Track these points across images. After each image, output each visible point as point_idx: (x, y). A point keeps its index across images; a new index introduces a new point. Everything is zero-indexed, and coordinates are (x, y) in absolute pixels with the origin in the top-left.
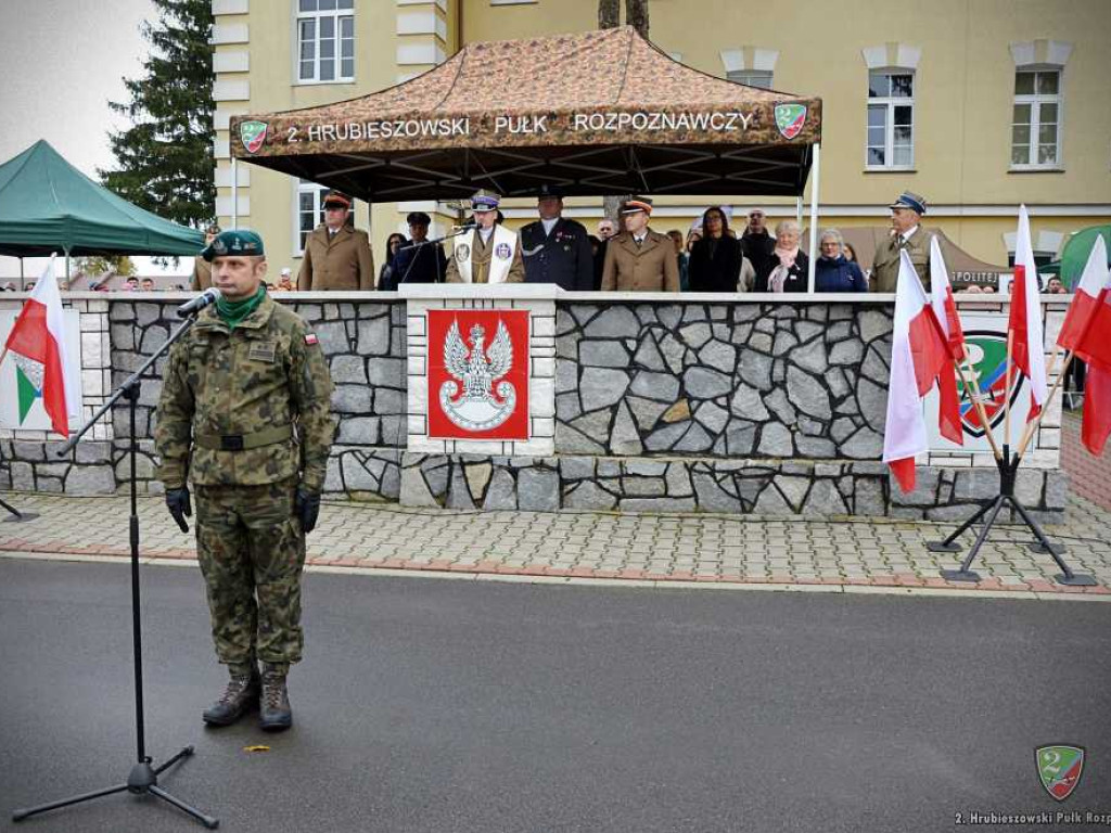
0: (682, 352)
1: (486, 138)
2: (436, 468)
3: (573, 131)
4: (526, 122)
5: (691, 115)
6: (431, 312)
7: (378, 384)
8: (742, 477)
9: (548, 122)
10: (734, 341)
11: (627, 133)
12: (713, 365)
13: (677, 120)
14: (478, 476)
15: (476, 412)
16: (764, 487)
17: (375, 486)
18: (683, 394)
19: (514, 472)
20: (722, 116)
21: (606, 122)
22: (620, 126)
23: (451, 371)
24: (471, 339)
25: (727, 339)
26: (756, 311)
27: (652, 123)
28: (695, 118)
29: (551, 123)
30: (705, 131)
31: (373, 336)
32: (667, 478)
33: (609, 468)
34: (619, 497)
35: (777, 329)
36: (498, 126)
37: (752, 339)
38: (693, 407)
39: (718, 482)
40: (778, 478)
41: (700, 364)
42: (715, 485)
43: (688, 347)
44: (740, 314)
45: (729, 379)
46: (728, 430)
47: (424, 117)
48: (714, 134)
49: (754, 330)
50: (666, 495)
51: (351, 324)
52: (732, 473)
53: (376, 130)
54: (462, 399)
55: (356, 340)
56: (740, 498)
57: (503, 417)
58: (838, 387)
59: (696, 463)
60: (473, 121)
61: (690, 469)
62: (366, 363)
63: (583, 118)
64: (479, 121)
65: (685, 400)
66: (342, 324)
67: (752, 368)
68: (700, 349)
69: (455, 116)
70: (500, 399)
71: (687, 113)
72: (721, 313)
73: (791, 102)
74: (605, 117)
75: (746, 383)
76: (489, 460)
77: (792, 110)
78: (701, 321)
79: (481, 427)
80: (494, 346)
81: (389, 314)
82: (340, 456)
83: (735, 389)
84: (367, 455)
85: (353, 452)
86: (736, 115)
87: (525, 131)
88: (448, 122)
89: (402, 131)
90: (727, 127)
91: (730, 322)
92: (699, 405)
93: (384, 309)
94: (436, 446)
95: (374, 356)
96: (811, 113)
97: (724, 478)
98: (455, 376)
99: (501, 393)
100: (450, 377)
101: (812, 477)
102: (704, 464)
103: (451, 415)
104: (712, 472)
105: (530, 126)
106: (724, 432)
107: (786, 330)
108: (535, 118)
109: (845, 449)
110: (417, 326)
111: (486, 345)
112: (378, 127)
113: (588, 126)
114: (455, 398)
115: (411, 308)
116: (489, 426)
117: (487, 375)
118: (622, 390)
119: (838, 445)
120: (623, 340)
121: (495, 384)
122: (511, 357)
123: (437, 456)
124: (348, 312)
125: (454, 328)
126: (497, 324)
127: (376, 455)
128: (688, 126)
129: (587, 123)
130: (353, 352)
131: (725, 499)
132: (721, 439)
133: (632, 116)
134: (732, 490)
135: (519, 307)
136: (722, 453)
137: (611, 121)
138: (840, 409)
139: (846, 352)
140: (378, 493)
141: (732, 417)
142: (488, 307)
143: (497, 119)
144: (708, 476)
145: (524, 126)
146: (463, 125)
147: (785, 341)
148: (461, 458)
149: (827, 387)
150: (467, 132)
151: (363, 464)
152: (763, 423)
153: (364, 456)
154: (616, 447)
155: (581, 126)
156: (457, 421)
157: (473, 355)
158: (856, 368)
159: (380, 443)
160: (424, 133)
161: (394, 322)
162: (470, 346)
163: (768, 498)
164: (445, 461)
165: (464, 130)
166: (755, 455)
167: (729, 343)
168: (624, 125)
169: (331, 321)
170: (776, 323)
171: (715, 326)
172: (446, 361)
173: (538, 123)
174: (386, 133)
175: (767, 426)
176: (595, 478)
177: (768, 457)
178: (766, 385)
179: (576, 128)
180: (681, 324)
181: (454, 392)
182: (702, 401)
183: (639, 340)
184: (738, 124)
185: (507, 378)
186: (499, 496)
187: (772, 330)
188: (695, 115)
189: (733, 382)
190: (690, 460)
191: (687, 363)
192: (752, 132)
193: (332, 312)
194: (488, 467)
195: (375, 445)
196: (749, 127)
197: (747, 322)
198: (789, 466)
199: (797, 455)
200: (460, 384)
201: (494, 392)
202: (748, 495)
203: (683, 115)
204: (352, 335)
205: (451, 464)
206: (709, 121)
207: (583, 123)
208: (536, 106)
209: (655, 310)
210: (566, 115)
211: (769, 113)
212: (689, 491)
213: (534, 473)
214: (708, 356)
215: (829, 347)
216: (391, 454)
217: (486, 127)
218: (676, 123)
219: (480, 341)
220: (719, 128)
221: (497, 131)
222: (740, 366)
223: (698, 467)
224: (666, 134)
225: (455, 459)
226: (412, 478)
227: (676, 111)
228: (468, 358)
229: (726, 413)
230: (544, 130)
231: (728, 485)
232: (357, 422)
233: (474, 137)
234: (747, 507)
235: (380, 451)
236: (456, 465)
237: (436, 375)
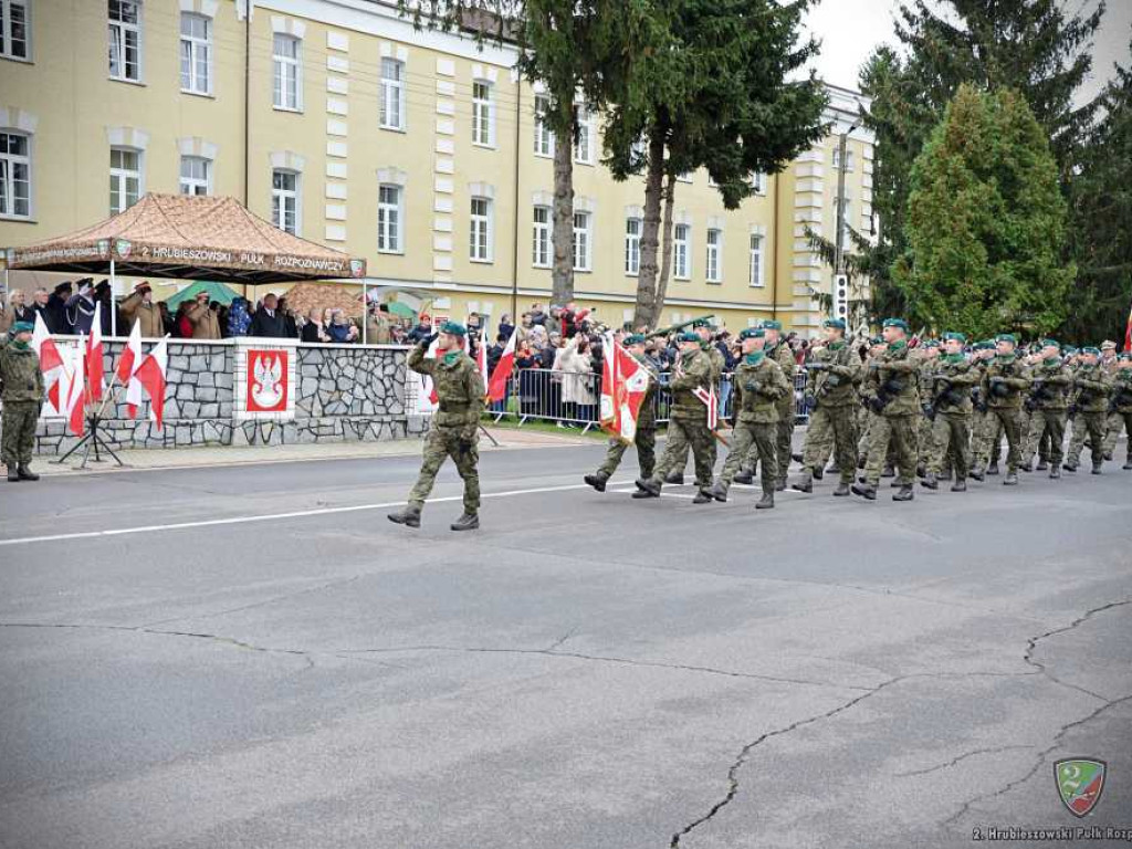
0: (338, 370)
1: (238, 264)
2: (250, 426)
3: (275, 264)
4: (255, 258)
6: (249, 351)
7: (219, 386)
8: (360, 424)
9: (264, 258)
10: (355, 365)
11: (296, 268)
12: (348, 375)
13: (315, 263)
14: (266, 429)
15: (267, 398)
16: (367, 428)
17: (219, 438)
18: (337, 389)
19: (282, 426)
20: (333, 263)
21: (288, 261)
23: (257, 379)
24: (265, 364)
25: (352, 364)
26: (363, 352)
27: (306, 264)
28: (322, 263)
29: (266, 259)
30: (326, 269)
31: (218, 362)
32: (334, 426)
33: (314, 424)
34: (317, 436)
36: (243, 258)
37: (361, 364)
38: (341, 394)
39: (351, 427)
40: (372, 424)
41: (343, 375)
43: (340, 368)
44: (358, 353)
45: (353, 381)
46: (353, 404)
47: (209, 250)
48: (330, 271)
49: (361, 360)
50: (334, 434)
51: (208, 356)
52: (357, 423)
53: (187, 254)
54: (261, 393)
55: (210, 364)
56: (359, 434)
57: (278, 401)
58: (388, 384)
59: (344, 419)
60: (232, 254)
61: (342, 422)
62: (214, 376)
63: (279, 258)
64: (234, 255)
65: (338, 391)
66: (203, 356)
67: (361, 376)
68: (343, 368)
69: (224, 251)
70: (277, 392)
71: (319, 261)
72: (351, 353)
74: (288, 259)
75: (359, 383)
76: (271, 422)
77: (357, 263)
78: (344, 356)
79: (269, 406)
80: (274, 367)
81: (225, 352)
82: (202, 424)
83: (354, 385)
84: (215, 422)
85: (208, 421)
86: (337, 264)
87: (254, 262)
88: (221, 254)
89: (200, 256)
90: (334, 269)
91: (354, 357)
92: (343, 393)
93: (223, 349)
94: (249, 416)
95: (218, 372)
97: (354, 425)
98: (259, 382)
99: (277, 389)
100: (256, 382)
101: (382, 422)
102: (347, 419)
103: (257, 400)
104: (350, 423)
105: (257, 260)
106: (351, 405)
107: (372, 361)
108: (259, 257)
109: (390, 411)
110: (241, 358)
111: (271, 367)
112: (188, 252)
113: (281, 263)
114: (258, 392)
115: (241, 349)
116: (272, 405)
117: (272, 381)
118: (315, 387)
119: (387, 409)
120: (317, 365)
121: (275, 385)
122: (281, 372)
123: (250, 421)
124: (207, 350)
125: (259, 359)
126: (276, 357)
127: (219, 422)
128: (320, 267)
129: (281, 261)
130: (208, 371)
131: (354, 434)
132: (350, 408)
133: (298, 260)
134: (356, 430)
135: (284, 349)
136: (351, 414)
137: (290, 261)
138: (389, 394)
139: (390, 370)
140: (220, 441)
141: (354, 398)
142: (272, 348)
143: (242, 255)
144: (348, 424)
145: (254, 260)
146: (227, 256)
147: (372, 365)
148: (260, 421)
149: (383, 384)
150: (229, 260)
151: (213, 427)
152: (364, 400)
154: (314, 414)
155: (278, 262)
156: (259, 403)
157: (266, 372)
158: (393, 376)
159: (219, 416)
160: (210, 258)
161: (227, 356)
162: (264, 367)
163: (368, 433)
164: (253, 423)
165: (228, 258)
166: (361, 414)
167: (353, 366)
168: (295, 263)
169: (199, 355)
170: (369, 357)
171: (349, 359)
172: (255, 375)
173: (260, 259)
174: (192, 256)
175: (365, 402)
176: (309, 428)
177: (365, 415)
178: (365, 384)
180: (337, 358)
181: (258, 389)
182: (343, 391)
183: (323, 365)
184: (338, 267)
185: (279, 382)
186: (275, 439)
187: (368, 361)
188: (322, 261)
189: (354, 383)
190: (342, 418)
191: (339, 375)
192: (343, 272)
193: (200, 350)
194: (270, 425)
195: (217, 417)
196: (342, 269)
197: (360, 357)
198: (376, 418)
199: (375, 414)
200: (261, 385)
201: (274, 389)
202: (361, 432)
203: (317, 262)
204: (208, 362)
205: (256, 424)
206: (328, 265)
207: (279, 260)
208: (259, 250)
209: (329, 351)
210: (272, 256)
211: (349, 264)
212: (342, 432)
213: (290, 427)
214: (346, 372)
215: (384, 367)
216: (227, 421)
217: (238, 259)
218: (315, 265)
219: (268, 365)
220: (332, 269)
221: (242, 261)
222: (356, 376)
223: (346, 421)
224: (312, 269)
225: (258, 422)
226: (239, 432)
227: (314, 259)
228: (264, 373)
229: (352, 396)
230: (263, 262)
231: (355, 427)
232: (209, 406)
233: (232, 262)
234: (361, 437)
235: (221, 420)
236: (258, 424)
237: (251, 381)
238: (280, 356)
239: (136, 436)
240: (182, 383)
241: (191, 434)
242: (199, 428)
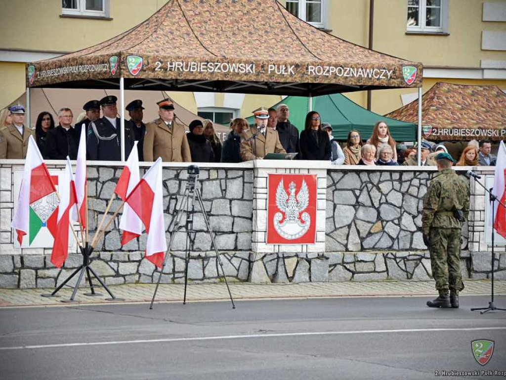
0: (380, 196)
1: (264, 76)
2: (271, 261)
3: (308, 75)
4: (284, 68)
5: (364, 70)
6: (270, 175)
7: (236, 215)
8: (408, 260)
9: (295, 69)
10: (402, 190)
11: (335, 78)
12: (393, 203)
13: (357, 72)
14: (291, 263)
15: (291, 229)
16: (417, 265)
17: (235, 273)
18: (379, 218)
19: (309, 261)
20: (379, 71)
21: (324, 71)
22: (331, 74)
23: (279, 207)
24: (290, 189)
25: (398, 190)
26: (412, 175)
27: (346, 73)
28: (366, 71)
29: (297, 69)
30: (371, 79)
31: (235, 188)
32: (376, 262)
33: (349, 258)
34: (353, 273)
35: (421, 184)
36: (270, 70)
37: (410, 189)
38: (384, 225)
39: (397, 263)
40: (423, 261)
41: (387, 202)
42: (396, 265)
43: (382, 194)
44: (406, 177)
45: (399, 210)
46: (399, 237)
47: (231, 61)
48: (375, 80)
49: (410, 185)
50: (374, 271)
51: (223, 181)
52: (404, 258)
53: (205, 67)
54: (285, 222)
55: (225, 190)
56: (407, 272)
57: (304, 232)
59: (388, 254)
60: (257, 66)
61: (385, 257)
62: (230, 204)
63: (313, 68)
64: (260, 66)
65: (380, 221)
66: (218, 181)
67: (409, 204)
68: (387, 194)
69: (247, 62)
70: (303, 222)
71: (362, 69)
72: (396, 176)
73: (409, 65)
74: (323, 68)
75: (407, 212)
76: (297, 255)
77: (410, 69)
78: (389, 180)
79: (294, 238)
80: (300, 193)
81: (243, 176)
82: (217, 257)
83: (402, 215)
84: (232, 256)
85: (224, 254)
86: (385, 71)
87: (283, 73)
88: (244, 66)
89: (219, 69)
90: (381, 77)
91: (400, 181)
92: (387, 223)
93: (241, 173)
94: (269, 248)
95: (235, 199)
96: (419, 71)
97: (400, 261)
98: (281, 210)
99: (303, 218)
100: (278, 210)
102: (392, 254)
103: (279, 231)
104: (395, 258)
105: (286, 70)
106: (398, 238)
107: (424, 185)
108: (289, 66)
110: (262, 183)
111: (296, 193)
112: (206, 65)
113: (315, 73)
114: (281, 222)
115: (260, 173)
116: (297, 236)
117: (297, 209)
118: (352, 216)
120: (353, 190)
121: (300, 214)
122: (308, 199)
123: (271, 254)
124: (222, 174)
125: (281, 184)
126: (302, 182)
127: (236, 255)
128: (363, 76)
129: (315, 71)
130: (224, 197)
131: (401, 272)
132: (396, 241)
133: (336, 68)
134: (404, 268)
135: (312, 173)
136: (397, 249)
137: (326, 70)
140: (237, 277)
141: (401, 229)
142: (297, 172)
143: (270, 66)
144: (393, 261)
145: (283, 71)
146: (252, 68)
148: (283, 255)
150: (254, 72)
151: (230, 260)
152: (414, 232)
153: (230, 256)
154: (350, 247)
155: (311, 72)
156: (282, 234)
157: (290, 198)
159: (236, 249)
160: (232, 71)
161: (245, 181)
162: (289, 194)
163: (419, 271)
164: (275, 256)
165: (252, 71)
166: (411, 249)
167: (399, 191)
168: (332, 73)
169: (213, 180)
170: (420, 181)
171: (395, 183)
172: (277, 202)
173: (290, 69)
174: (211, 69)
175: (415, 234)
176: (343, 263)
177: (416, 250)
178: (415, 212)
179: (309, 73)
180: (380, 182)
181: (281, 218)
182: (387, 222)
183: (361, 190)
184: (386, 75)
185: (306, 210)
186: (301, 275)
187: (419, 185)
188: (366, 69)
189: (401, 211)
190: (385, 253)
191: (381, 202)
192: (392, 80)
193: (214, 174)
194: (295, 259)
195: (233, 250)
196: (391, 77)
197: (408, 181)
200: (284, 214)
201: (300, 218)
202: (410, 270)
203: (360, 70)
204: (224, 188)
205: (278, 258)
206: (372, 73)
207: (312, 70)
208: (289, 60)
209: (368, 174)
210: (304, 65)
211: (399, 71)
212: (385, 269)
213: (319, 262)
214: (390, 198)
216: (245, 255)
217: (264, 70)
218: (357, 74)
219: (293, 191)
220: (378, 77)
221: (269, 72)
222: (404, 203)
223: (390, 256)
224: (352, 79)
225: (281, 255)
226: (258, 267)
227: (356, 66)
228: (287, 200)
229: (398, 228)
230: (293, 73)
231: (402, 264)
232: (224, 237)
233: (257, 75)
234: (409, 276)
235: (238, 253)
236: (281, 259)
237: (273, 209)
238: (306, 181)
239: (141, 270)
240: (193, 212)
241: (204, 268)
242: (212, 263)
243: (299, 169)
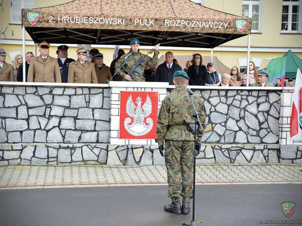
0: (210, 107)
1: (131, 27)
2: (122, 150)
3: (164, 26)
4: (146, 21)
5: (207, 22)
6: (121, 92)
7: (97, 119)
8: (231, 150)
9: (155, 22)
10: (227, 103)
11: (184, 28)
12: (220, 111)
13: (202, 24)
14: (138, 153)
16: (238, 154)
17: (96, 158)
18: (210, 122)
19: (152, 151)
20: (218, 23)
21: (176, 23)
22: (181, 25)
23: (129, 114)
24: (137, 102)
25: (225, 103)
26: (235, 92)
27: (193, 24)
28: (208, 24)
29: (156, 22)
30: (212, 28)
31: (96, 101)
32: (205, 152)
35: (242, 99)
36: (136, 22)
37: (233, 102)
38: (213, 126)
39: (223, 152)
40: (243, 151)
41: (216, 111)
42: (222, 154)
43: (212, 105)
44: (230, 94)
45: (225, 116)
46: (225, 134)
47: (106, 17)
48: (215, 29)
49: (234, 99)
50: (205, 158)
51: (87, 96)
52: (228, 149)
53: (87, 20)
54: (133, 124)
55: (89, 102)
56: (230, 158)
57: (148, 131)
58: (262, 119)
59: (215, 146)
60: (126, 20)
61: (213, 148)
62: (93, 111)
63: (168, 21)
64: (129, 20)
65: (210, 124)
66: (83, 96)
67: (233, 112)
68: (216, 106)
69: (120, 17)
70: (147, 124)
71: (205, 22)
72: (223, 93)
73: (241, 19)
74: (176, 21)
75: (231, 118)
76: (143, 147)
77: (242, 22)
78: (217, 96)
79: (140, 135)
80: (145, 105)
81: (103, 93)
82: (82, 147)
83: (227, 120)
84: (93, 147)
85: (87, 145)
86: (222, 23)
87: (146, 25)
88: (116, 19)
89: (98, 21)
90: (219, 27)
91: (226, 96)
92: (215, 125)
93: (101, 90)
94: (122, 142)
95: (96, 108)
96: (248, 24)
97: (225, 151)
98: (130, 116)
99: (148, 122)
100: (128, 116)
101: (254, 150)
102: (218, 146)
103: (128, 131)
104: (221, 149)
105: (148, 22)
106: (224, 135)
107: (245, 99)
108: (150, 20)
109: (264, 140)
110: (115, 97)
111: (142, 104)
112: (88, 19)
113: (170, 25)
114: (130, 124)
115: (114, 90)
116: (143, 134)
117: (143, 115)
119: (261, 139)
121: (145, 119)
122: (151, 109)
123: (123, 146)
124: (86, 91)
125: (130, 98)
126: (146, 97)
127: (96, 146)
128: (206, 27)
129: (169, 23)
130: (88, 107)
131: (225, 158)
132: (223, 137)
133: (186, 22)
134: (227, 155)
135: (154, 90)
136: (224, 142)
137: (178, 23)
138: (262, 126)
139: (264, 107)
140: (97, 161)
141: (226, 129)
142: (143, 90)
143: (136, 20)
144: (219, 151)
145: (146, 23)
146: (122, 21)
147: (245, 103)
148: (132, 147)
149: (258, 119)
150: (124, 24)
151: (91, 150)
152: (237, 131)
153: (92, 147)
155: (167, 24)
156: (131, 133)
157: (137, 108)
158: (268, 112)
159: (98, 142)
160: (107, 23)
161: (104, 96)
162: (136, 105)
163: (240, 158)
164: (126, 147)
165: (123, 23)
166: (234, 143)
167: (226, 104)
168: (182, 24)
169: (79, 95)
170: (241, 97)
171: (221, 98)
172: (127, 110)
173: (151, 22)
174: (91, 22)
175: (238, 133)
177: (238, 143)
178: (238, 118)
179: (165, 25)
180: (210, 97)
181: (130, 122)
182: (216, 124)
184: (223, 26)
185: (150, 116)
186: (146, 160)
187: (240, 99)
188: (208, 22)
189: (227, 117)
190: (213, 145)
191: (211, 111)
192: (228, 29)
193: (79, 91)
194: (142, 149)
195: (96, 143)
196: (227, 27)
197: (232, 96)
198: (247, 146)
199: (248, 142)
200: (132, 119)
201: (145, 121)
202: (233, 157)
203: (204, 22)
204: (88, 100)
205: (128, 149)
206: (213, 25)
207: (168, 23)
208: (150, 16)
209: (201, 92)
210: (162, 20)
211: (234, 23)
212: (213, 156)
214: (218, 108)
215: (258, 105)
216: (104, 146)
217: (131, 22)
218: (201, 25)
219: (140, 103)
220: (217, 27)
221: (135, 24)
222: (229, 112)
223: (216, 147)
224: (198, 29)
225: (130, 147)
226: (112, 155)
227: (201, 20)
228: (135, 109)
229: (224, 128)
230: (153, 25)
231: (226, 153)
232: (89, 134)
233: (126, 26)
234: (232, 161)
235: (98, 145)
236: (130, 149)
237: (123, 115)
238: (150, 96)
239: (23, 156)
240: (64, 116)
241: (71, 155)
242: (78, 151)
243: (145, 88)
